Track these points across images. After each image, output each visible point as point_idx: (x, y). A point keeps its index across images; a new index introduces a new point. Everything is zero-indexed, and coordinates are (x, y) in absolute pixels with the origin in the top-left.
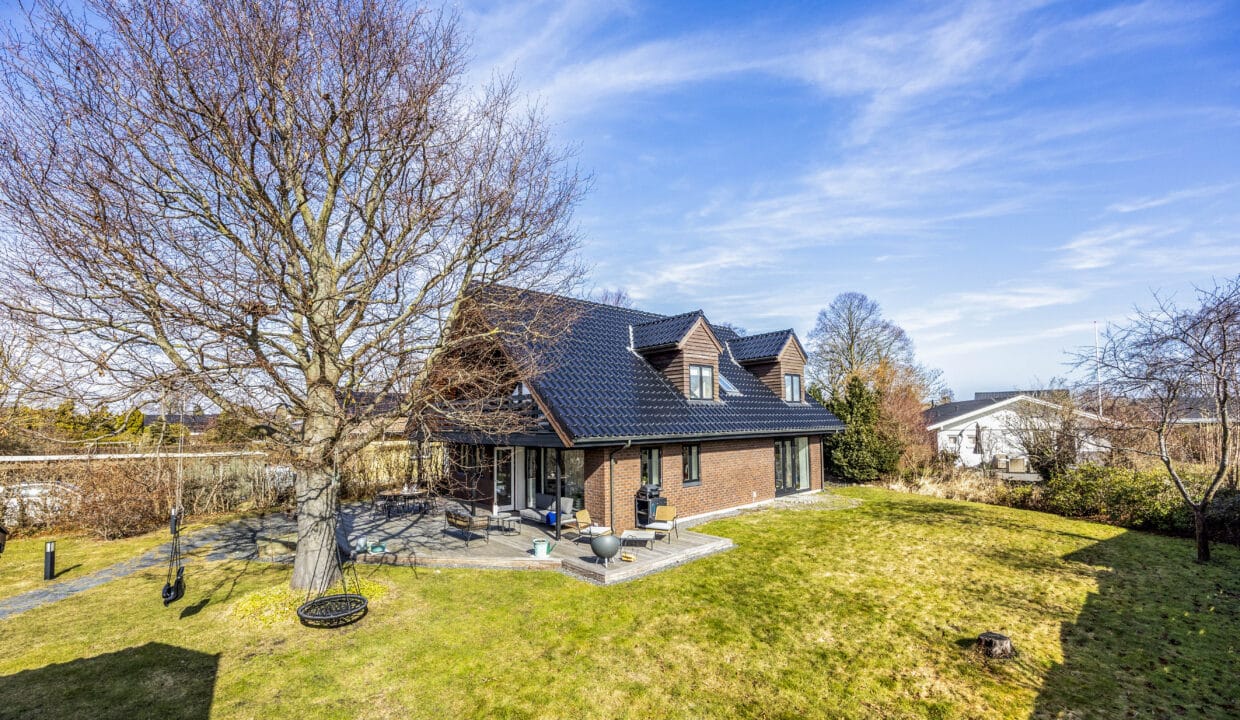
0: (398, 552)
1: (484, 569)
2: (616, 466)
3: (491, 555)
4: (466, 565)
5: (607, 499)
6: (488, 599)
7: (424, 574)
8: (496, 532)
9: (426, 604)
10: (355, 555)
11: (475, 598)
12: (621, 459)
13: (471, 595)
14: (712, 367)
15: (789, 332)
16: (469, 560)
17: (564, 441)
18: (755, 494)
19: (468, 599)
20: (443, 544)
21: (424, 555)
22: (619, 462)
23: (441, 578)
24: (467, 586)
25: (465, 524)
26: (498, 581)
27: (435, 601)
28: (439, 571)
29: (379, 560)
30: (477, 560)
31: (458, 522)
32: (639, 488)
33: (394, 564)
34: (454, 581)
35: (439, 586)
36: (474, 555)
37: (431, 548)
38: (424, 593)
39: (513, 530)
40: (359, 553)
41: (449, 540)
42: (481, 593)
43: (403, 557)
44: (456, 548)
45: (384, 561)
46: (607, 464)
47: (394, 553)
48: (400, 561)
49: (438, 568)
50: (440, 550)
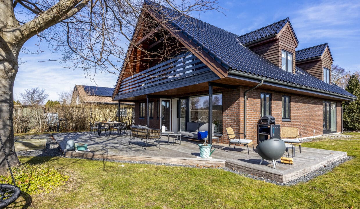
0: (96, 151)
1: (159, 166)
2: (247, 101)
3: (164, 156)
4: (145, 162)
5: (242, 123)
6: (170, 195)
7: (111, 167)
8: (164, 143)
9: (103, 198)
10: (65, 152)
11: (156, 193)
12: (250, 97)
13: (152, 190)
14: (292, 54)
15: (325, 45)
16: (147, 158)
17: (219, 75)
18: (315, 131)
19: (149, 194)
20: (129, 148)
21: (114, 154)
22: (249, 99)
23: (124, 171)
24: (147, 179)
25: (144, 134)
26: (174, 176)
27: (114, 194)
28: (123, 166)
29: (82, 156)
30: (154, 159)
31: (139, 133)
32: (260, 118)
33: (92, 159)
34: (135, 175)
35: (120, 178)
36: (152, 155)
37: (120, 150)
38: (104, 186)
39: (175, 143)
40: (68, 150)
41: (133, 146)
42: (161, 188)
43: (98, 154)
44: (138, 150)
45: (85, 156)
46: (242, 99)
47: (93, 152)
48: (96, 157)
49: (123, 163)
50: (126, 151)
